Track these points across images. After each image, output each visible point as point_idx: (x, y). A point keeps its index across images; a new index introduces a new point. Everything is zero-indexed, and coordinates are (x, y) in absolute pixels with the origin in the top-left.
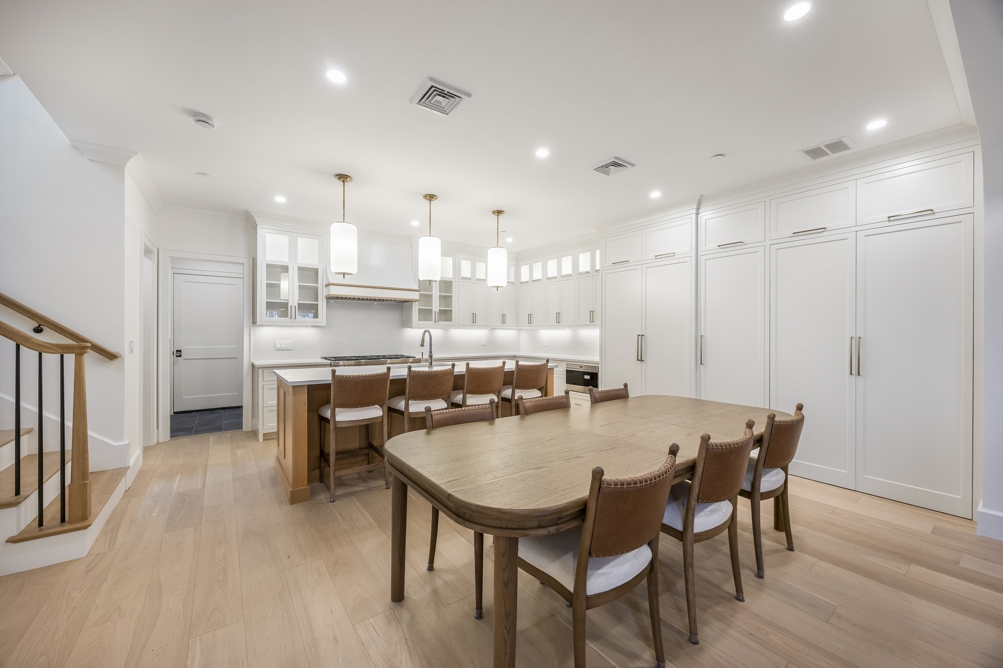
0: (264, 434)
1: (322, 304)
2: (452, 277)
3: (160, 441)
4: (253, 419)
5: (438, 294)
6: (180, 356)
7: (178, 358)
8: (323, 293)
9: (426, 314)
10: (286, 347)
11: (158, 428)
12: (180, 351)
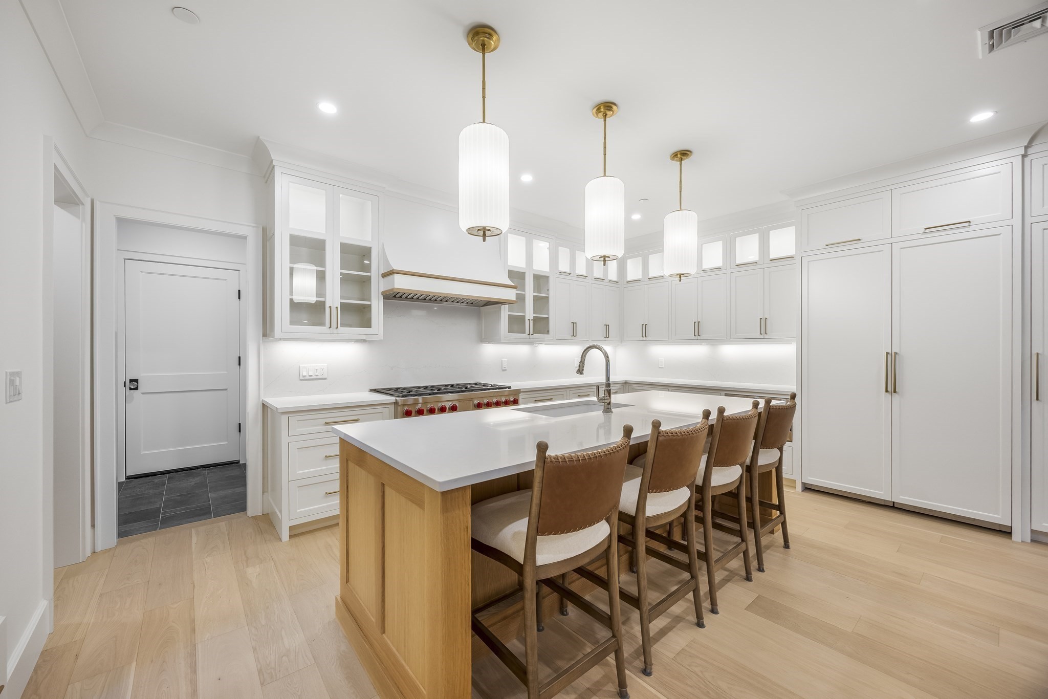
0: (291, 528)
1: (377, 306)
2: (548, 270)
3: (99, 548)
4: (265, 494)
5: (532, 294)
6: (137, 388)
7: (132, 391)
8: (378, 287)
9: (517, 323)
10: (317, 374)
11: (93, 526)
12: (136, 381)
